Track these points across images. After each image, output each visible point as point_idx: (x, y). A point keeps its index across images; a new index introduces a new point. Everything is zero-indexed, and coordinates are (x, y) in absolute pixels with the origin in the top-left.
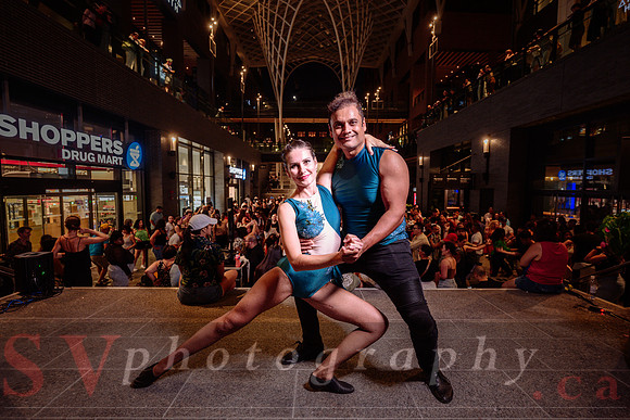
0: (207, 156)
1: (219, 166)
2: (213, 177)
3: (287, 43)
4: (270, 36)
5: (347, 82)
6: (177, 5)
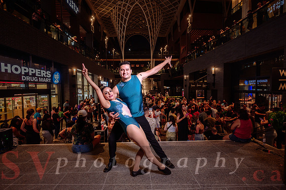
1: (96, 81)
3: (126, 27)
4: (118, 23)
5: (152, 43)
6: (77, 11)
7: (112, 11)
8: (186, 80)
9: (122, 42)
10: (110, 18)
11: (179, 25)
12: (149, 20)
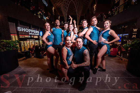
3: (67, 12)
6: (47, 5)
7: (61, 4)
9: (66, 19)
10: (60, 8)
12: (77, 8)
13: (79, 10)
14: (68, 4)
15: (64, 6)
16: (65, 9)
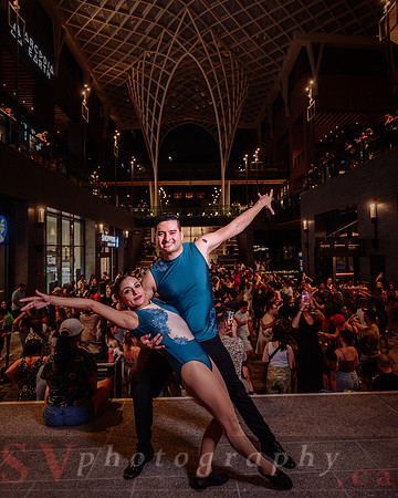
0: (77, 225)
1: (90, 235)
2: (83, 246)
3: (162, 107)
4: (145, 100)
5: (224, 143)
6: (50, 72)
7: (130, 71)
8: (306, 231)
9: (154, 142)
10: (125, 88)
11: (286, 102)
12: (215, 91)
13: (225, 100)
14: (170, 70)
15: (147, 80)
16: (153, 92)
